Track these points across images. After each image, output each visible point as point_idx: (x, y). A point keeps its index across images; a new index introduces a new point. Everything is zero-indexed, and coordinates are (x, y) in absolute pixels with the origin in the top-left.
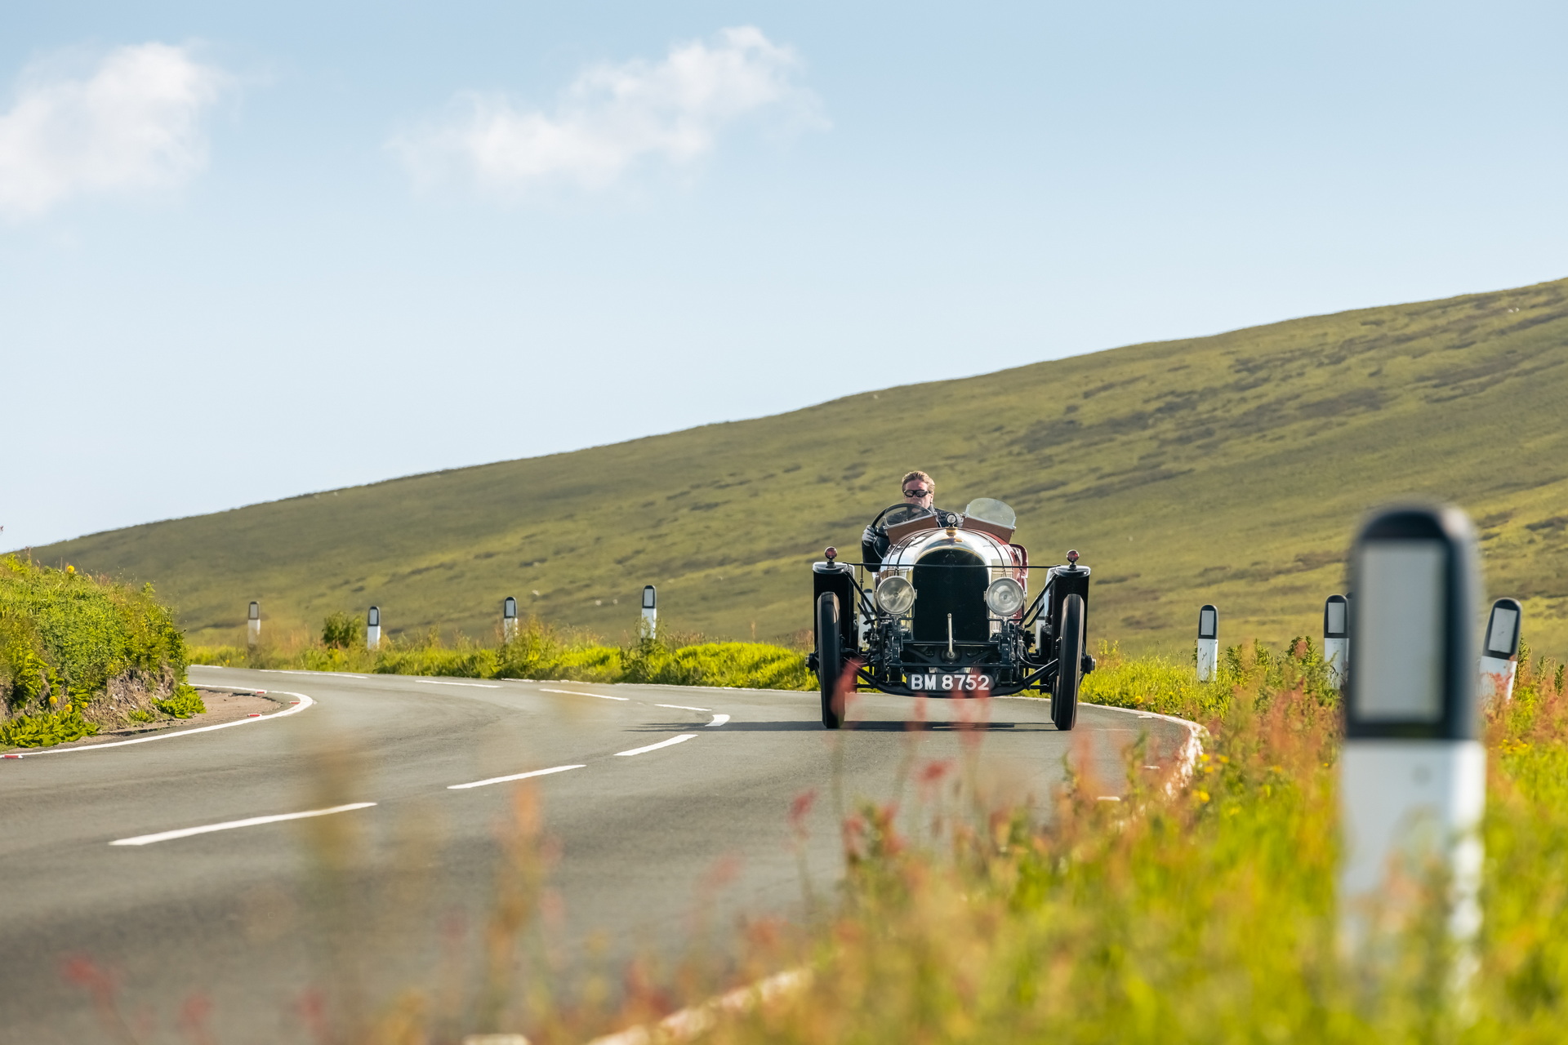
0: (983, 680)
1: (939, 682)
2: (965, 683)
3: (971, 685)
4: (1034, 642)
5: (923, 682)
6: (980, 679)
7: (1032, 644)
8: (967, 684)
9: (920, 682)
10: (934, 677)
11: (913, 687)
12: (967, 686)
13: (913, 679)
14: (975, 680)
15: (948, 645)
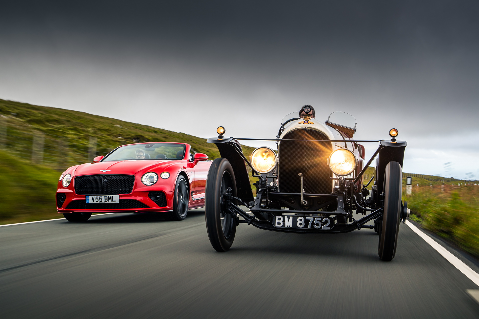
0: (326, 222)
1: (295, 222)
2: (313, 223)
3: (317, 225)
4: (369, 194)
5: (284, 221)
6: (323, 221)
7: (368, 195)
8: (315, 224)
9: (281, 221)
10: (291, 218)
11: (277, 225)
12: (314, 226)
13: (277, 219)
14: (321, 221)
15: (300, 195)
